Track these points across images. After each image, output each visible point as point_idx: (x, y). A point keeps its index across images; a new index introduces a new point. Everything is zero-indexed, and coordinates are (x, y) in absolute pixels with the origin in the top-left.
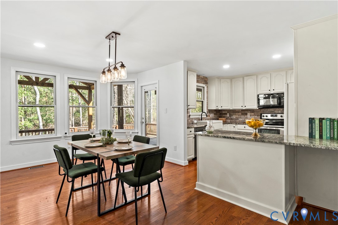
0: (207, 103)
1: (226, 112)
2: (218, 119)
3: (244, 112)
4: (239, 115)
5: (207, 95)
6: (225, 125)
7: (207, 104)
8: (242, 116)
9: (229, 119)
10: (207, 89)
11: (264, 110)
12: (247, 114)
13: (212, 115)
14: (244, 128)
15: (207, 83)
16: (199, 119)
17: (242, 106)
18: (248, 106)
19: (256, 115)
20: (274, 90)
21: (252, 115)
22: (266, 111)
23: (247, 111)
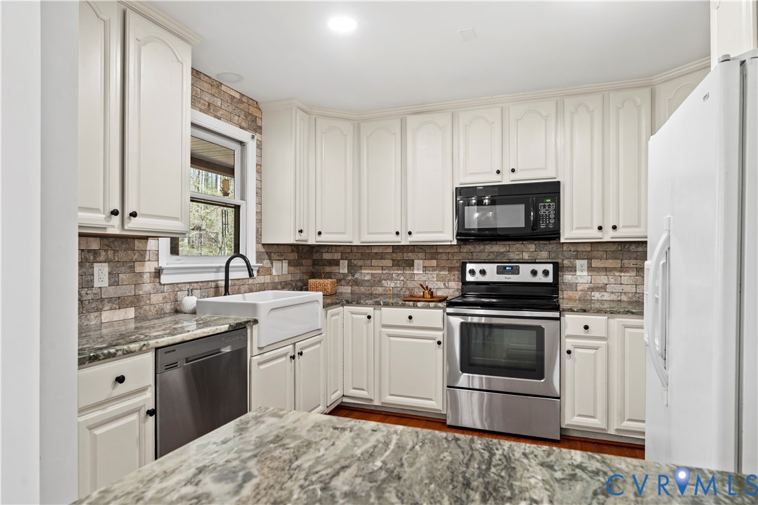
0: (259, 213)
1: (337, 256)
2: (304, 287)
3: (402, 255)
4: (382, 268)
5: (260, 180)
6: (331, 311)
7: (259, 221)
8: (396, 272)
9: (348, 284)
10: (260, 156)
11: (472, 250)
12: (413, 265)
13: (280, 269)
14: (406, 322)
15: (261, 128)
16: (217, 287)
17: (397, 233)
18: (418, 233)
19: (443, 268)
20: (513, 171)
21: (431, 269)
22: (480, 252)
23: (413, 251)
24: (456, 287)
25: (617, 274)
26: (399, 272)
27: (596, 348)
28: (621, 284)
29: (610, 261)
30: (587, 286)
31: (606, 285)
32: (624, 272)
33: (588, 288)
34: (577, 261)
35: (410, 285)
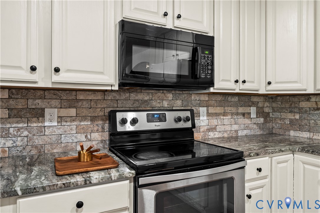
3: (26, 102)
19: (84, 118)
21: (69, 119)
22: (126, 100)
23: (43, 98)
24: (100, 139)
25: (222, 117)
26: (20, 125)
27: (262, 187)
28: (224, 125)
29: (218, 108)
30: (206, 128)
31: (217, 126)
32: (226, 116)
33: (207, 130)
34: (201, 108)
35: (38, 141)
